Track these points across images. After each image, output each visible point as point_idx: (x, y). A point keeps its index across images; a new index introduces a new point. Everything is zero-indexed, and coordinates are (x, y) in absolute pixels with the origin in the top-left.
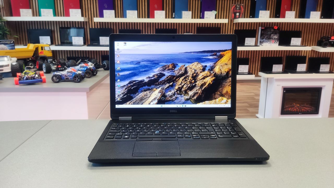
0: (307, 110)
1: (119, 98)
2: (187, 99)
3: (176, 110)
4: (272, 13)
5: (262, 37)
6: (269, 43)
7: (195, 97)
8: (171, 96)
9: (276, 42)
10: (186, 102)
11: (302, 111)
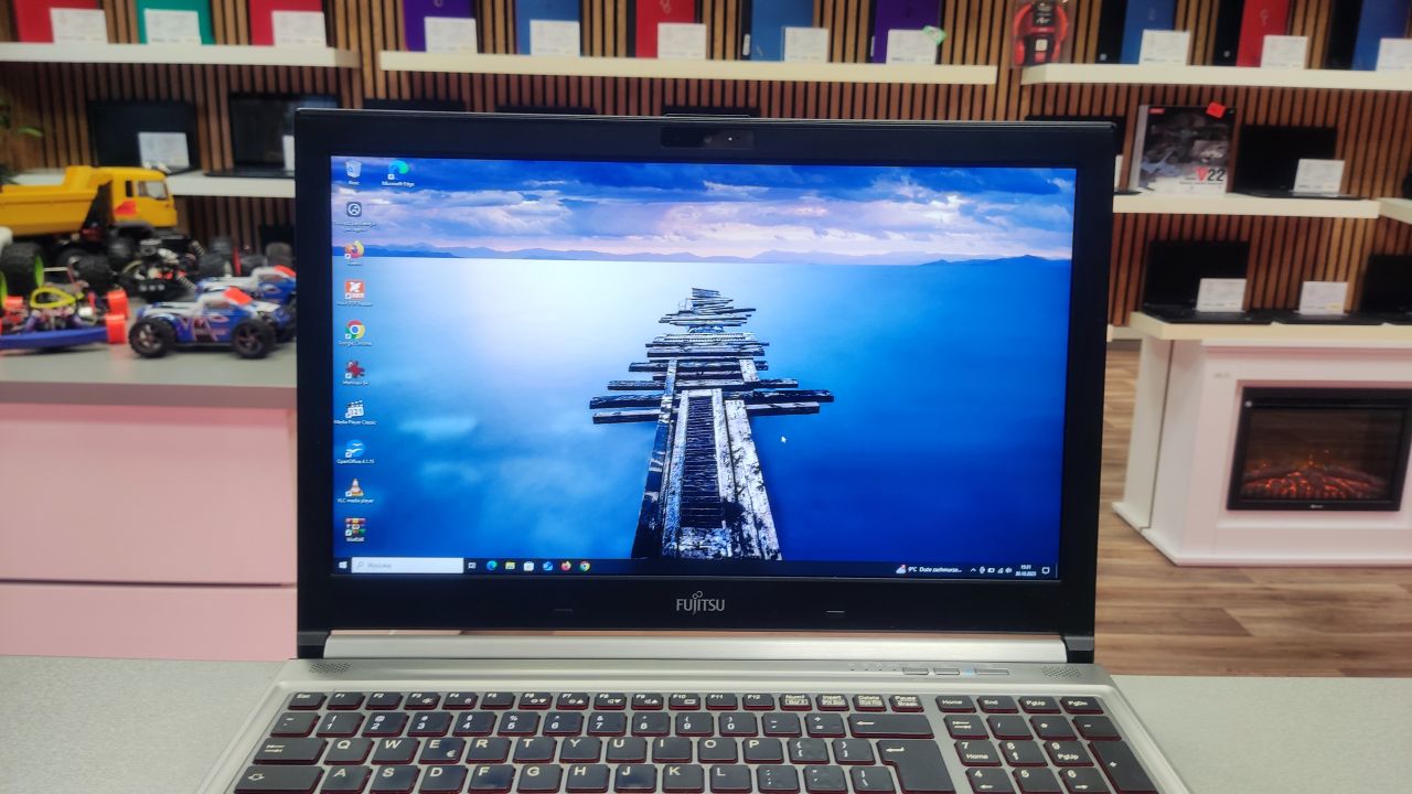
0: (1347, 491)
4: (1200, 44)
5: (1150, 152)
6: (1182, 179)
9: (1215, 177)
11: (1326, 495)
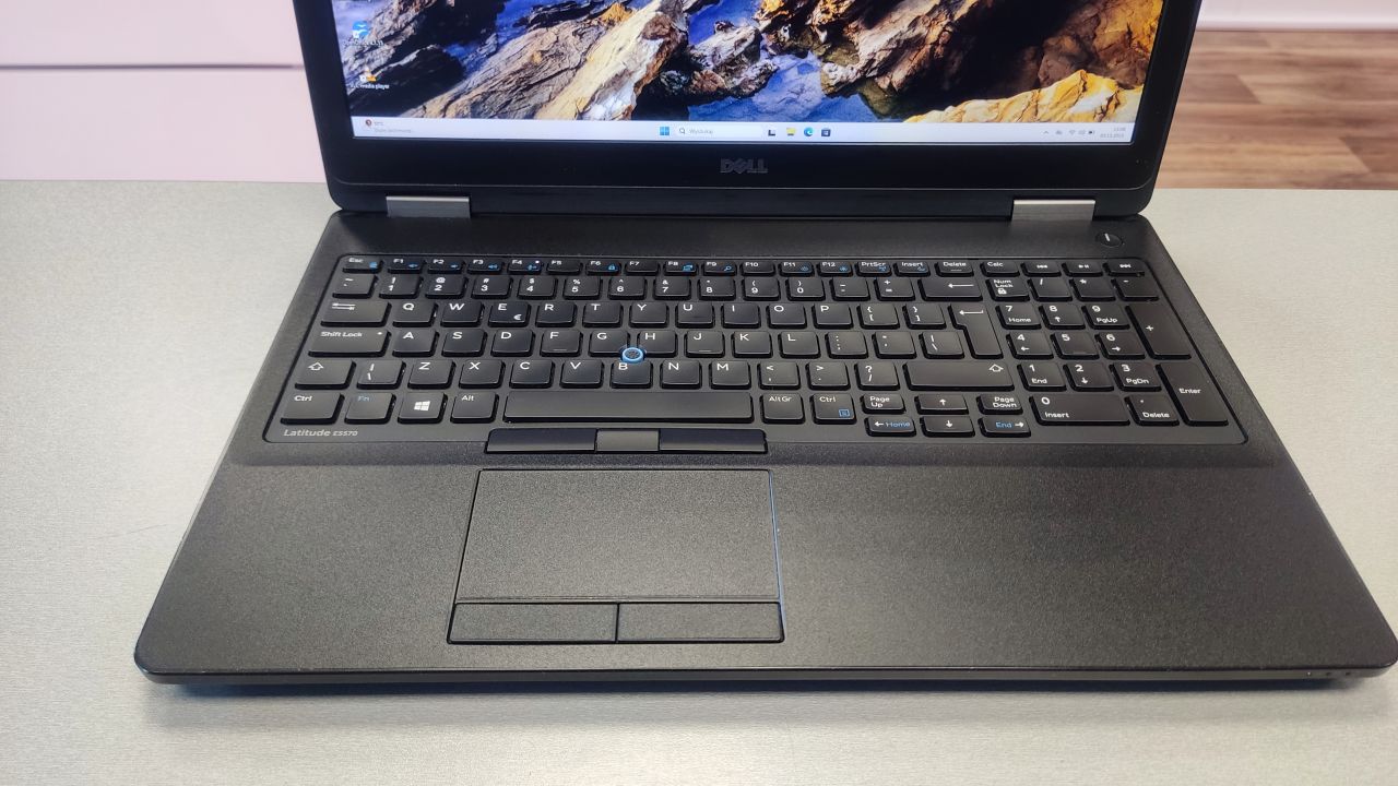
1: (366, 68)
2: (838, 84)
3: (761, 162)
7: (899, 75)
8: (731, 66)
10: (830, 106)
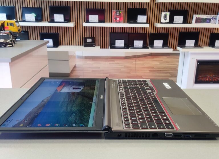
11: (214, 81)
